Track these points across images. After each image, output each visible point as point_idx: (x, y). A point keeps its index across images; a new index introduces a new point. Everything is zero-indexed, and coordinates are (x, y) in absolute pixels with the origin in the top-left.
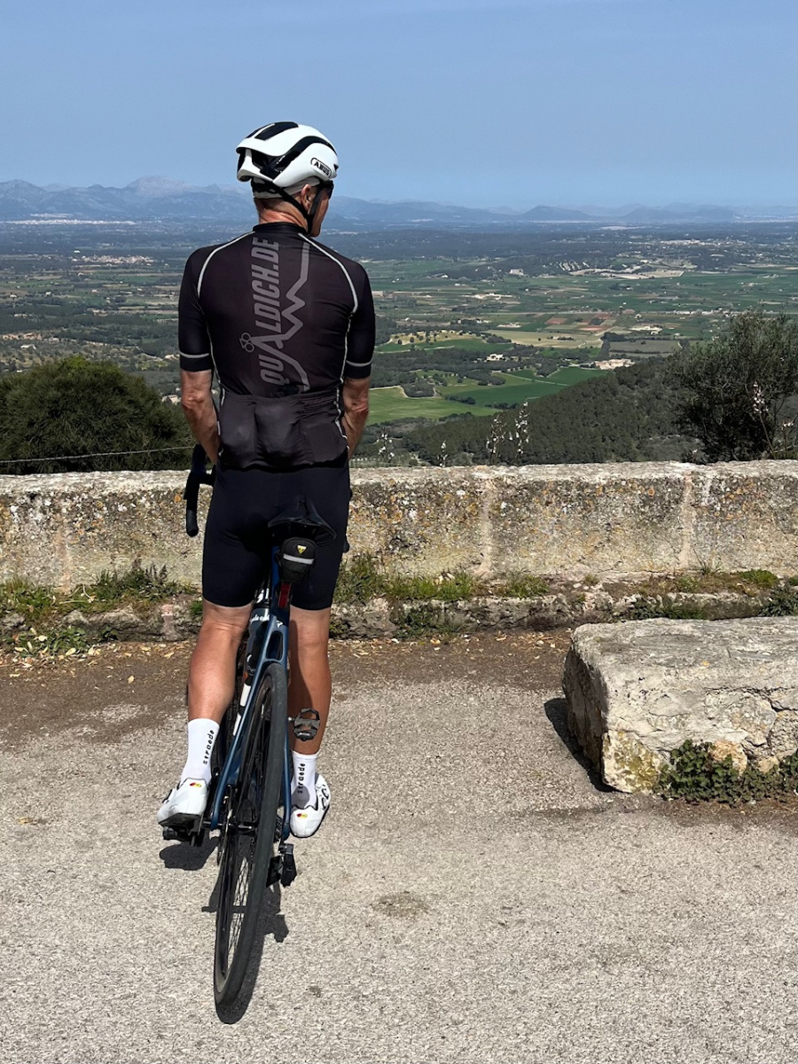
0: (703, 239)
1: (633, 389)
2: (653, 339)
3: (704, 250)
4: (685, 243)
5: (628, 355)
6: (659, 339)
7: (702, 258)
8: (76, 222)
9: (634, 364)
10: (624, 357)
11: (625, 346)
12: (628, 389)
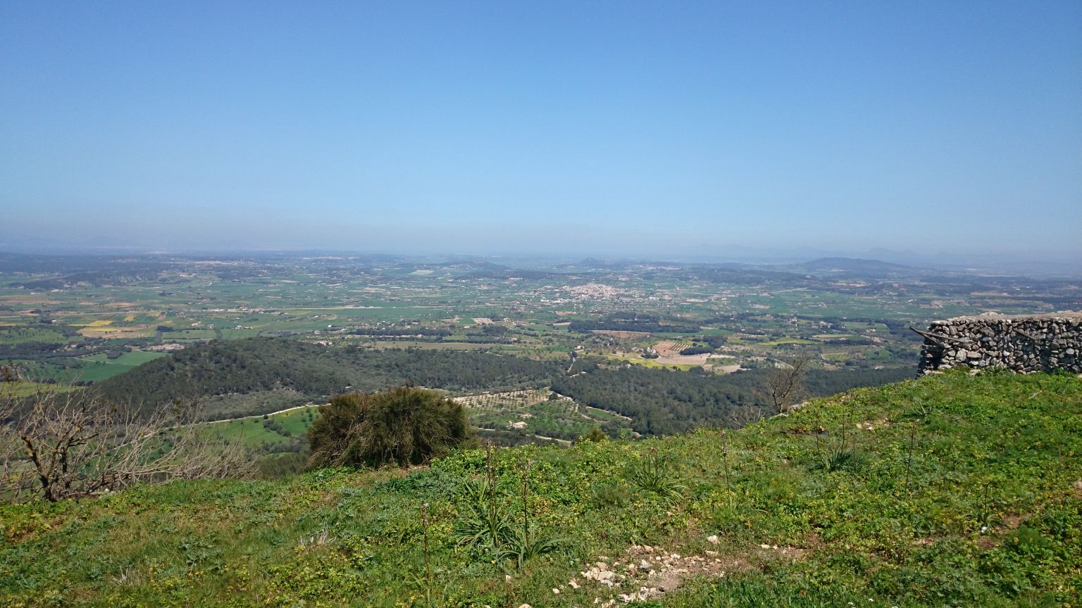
0: (226, 260)
1: (186, 365)
3: (227, 269)
4: (212, 263)
5: (177, 341)
6: (198, 329)
7: (225, 274)
9: (183, 348)
10: (174, 342)
11: (175, 335)
12: (182, 365)
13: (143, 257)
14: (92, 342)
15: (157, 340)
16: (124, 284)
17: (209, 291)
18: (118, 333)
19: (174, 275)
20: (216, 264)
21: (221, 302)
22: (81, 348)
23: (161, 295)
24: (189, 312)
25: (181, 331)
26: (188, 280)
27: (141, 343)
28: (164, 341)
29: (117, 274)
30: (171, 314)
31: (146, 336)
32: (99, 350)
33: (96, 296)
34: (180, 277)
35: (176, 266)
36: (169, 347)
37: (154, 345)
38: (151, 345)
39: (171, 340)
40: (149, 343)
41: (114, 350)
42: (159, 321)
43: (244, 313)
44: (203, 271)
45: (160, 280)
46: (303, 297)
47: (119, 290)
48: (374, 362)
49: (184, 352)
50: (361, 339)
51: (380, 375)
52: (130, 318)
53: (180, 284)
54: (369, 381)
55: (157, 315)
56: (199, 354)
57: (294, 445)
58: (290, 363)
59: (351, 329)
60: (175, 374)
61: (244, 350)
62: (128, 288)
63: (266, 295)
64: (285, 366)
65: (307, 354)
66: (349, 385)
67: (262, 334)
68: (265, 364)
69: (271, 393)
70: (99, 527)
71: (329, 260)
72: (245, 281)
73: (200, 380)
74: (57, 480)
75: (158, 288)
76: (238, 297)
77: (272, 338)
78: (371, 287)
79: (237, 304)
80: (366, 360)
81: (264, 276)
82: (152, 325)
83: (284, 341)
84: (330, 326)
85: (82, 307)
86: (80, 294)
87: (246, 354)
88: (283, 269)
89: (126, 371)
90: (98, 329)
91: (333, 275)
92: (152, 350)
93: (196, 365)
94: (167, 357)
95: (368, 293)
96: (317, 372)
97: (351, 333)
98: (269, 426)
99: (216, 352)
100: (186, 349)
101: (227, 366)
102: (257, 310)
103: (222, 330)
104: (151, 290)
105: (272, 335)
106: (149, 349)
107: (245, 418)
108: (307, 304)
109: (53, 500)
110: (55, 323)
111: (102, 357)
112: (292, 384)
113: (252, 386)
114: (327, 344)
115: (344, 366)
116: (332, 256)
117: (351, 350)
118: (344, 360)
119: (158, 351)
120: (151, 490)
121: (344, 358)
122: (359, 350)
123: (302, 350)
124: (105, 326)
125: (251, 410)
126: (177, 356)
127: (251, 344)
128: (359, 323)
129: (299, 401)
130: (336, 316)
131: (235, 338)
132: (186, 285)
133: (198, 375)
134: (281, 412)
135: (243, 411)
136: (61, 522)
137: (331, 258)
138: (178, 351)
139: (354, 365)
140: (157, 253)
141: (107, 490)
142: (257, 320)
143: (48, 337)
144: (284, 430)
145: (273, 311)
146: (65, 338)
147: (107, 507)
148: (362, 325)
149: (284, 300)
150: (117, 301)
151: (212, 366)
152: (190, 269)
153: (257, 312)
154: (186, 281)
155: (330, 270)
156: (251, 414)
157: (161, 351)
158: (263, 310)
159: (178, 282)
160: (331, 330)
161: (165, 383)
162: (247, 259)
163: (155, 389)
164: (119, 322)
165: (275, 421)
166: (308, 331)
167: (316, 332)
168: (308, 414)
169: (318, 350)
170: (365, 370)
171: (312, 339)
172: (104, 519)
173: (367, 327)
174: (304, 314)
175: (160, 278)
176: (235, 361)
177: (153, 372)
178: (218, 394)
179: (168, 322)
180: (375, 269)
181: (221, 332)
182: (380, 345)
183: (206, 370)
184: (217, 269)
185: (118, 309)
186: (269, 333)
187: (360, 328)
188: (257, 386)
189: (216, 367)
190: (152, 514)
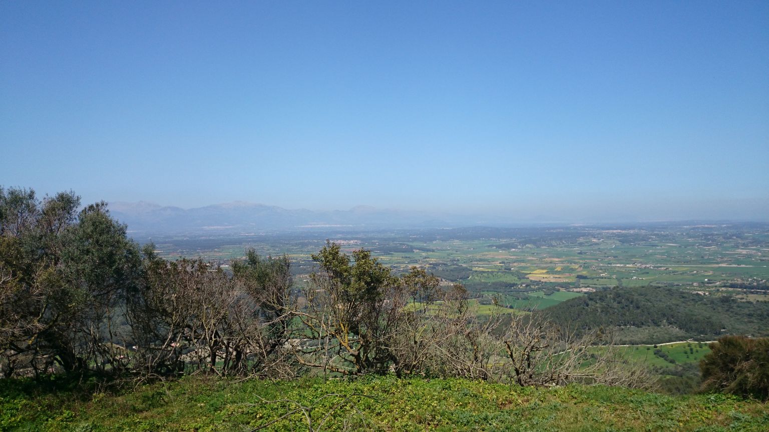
0: (625, 229)
1: (597, 303)
2: (602, 278)
4: (615, 231)
5: (591, 286)
6: (605, 278)
7: (624, 239)
8: (327, 226)
9: (594, 291)
10: (588, 287)
11: (589, 281)
12: (594, 303)
13: (567, 228)
14: (535, 284)
15: (576, 284)
16: (555, 246)
17: (612, 251)
18: (551, 278)
19: (588, 240)
20: (618, 232)
21: (621, 260)
22: (528, 287)
23: (579, 253)
24: (598, 266)
25: (593, 279)
26: (598, 244)
27: (566, 286)
28: (581, 286)
29: (550, 240)
30: (586, 267)
31: (569, 282)
32: (539, 289)
33: (537, 254)
34: (592, 242)
35: (589, 234)
36: (585, 290)
37: (575, 288)
38: (572, 288)
39: (586, 285)
40: (571, 286)
41: (548, 289)
42: (578, 272)
43: (638, 268)
44: (608, 238)
45: (579, 244)
46: (684, 257)
47: (551, 250)
48: (746, 311)
49: (596, 294)
50: (733, 292)
51: (753, 322)
52: (559, 269)
53: (592, 246)
54: (742, 327)
55: (577, 267)
56: (606, 296)
57: (678, 371)
58: (674, 307)
59: (724, 283)
60: (589, 309)
61: (639, 295)
62: (557, 249)
63: (655, 255)
64: (670, 309)
65: (687, 301)
66: (724, 329)
67: (651, 284)
68: (654, 307)
69: (659, 329)
70: (551, 408)
71: (704, 228)
72: (639, 244)
73: (607, 314)
74: (524, 372)
75: (577, 249)
76: (634, 256)
77: (659, 287)
78: (742, 249)
79: (633, 261)
80: (739, 309)
81: (654, 240)
82: (573, 274)
83: (669, 290)
84: (706, 280)
85: (529, 261)
86: (527, 252)
87: (640, 298)
88: (668, 235)
89: (557, 304)
90: (538, 275)
91: (709, 240)
92: (573, 291)
93: (603, 303)
94: (584, 296)
95: (740, 254)
96: (696, 315)
97: (725, 286)
98: (658, 353)
99: (618, 295)
100: (596, 291)
101: (626, 306)
102: (648, 266)
103: (622, 280)
104: (573, 250)
105: (660, 285)
106: (571, 290)
107: (639, 345)
108: (687, 262)
109: (522, 385)
110: (513, 270)
111: (541, 294)
112: (676, 323)
113: (645, 322)
114: (704, 294)
115: (719, 312)
116: (707, 224)
117: (726, 300)
118: (719, 308)
119: (577, 292)
120: (584, 389)
121: (719, 306)
122: (733, 300)
123: (683, 297)
124: (543, 273)
125: (644, 340)
126: (591, 297)
127: (643, 291)
128: (732, 278)
129: (682, 337)
130: (711, 272)
131: (632, 286)
132: (596, 247)
133: (605, 310)
134: (667, 344)
135: (637, 340)
136: (527, 401)
137: (706, 226)
138: (591, 293)
139: (729, 313)
140: (577, 225)
141: (554, 384)
142: (648, 273)
143: (509, 279)
144: (670, 358)
145: (661, 267)
146: (519, 280)
147: (555, 395)
148: (734, 280)
149: (669, 259)
150: (550, 257)
151: (615, 305)
152: (599, 236)
153: (648, 268)
154: (596, 244)
155: (706, 235)
156: (644, 343)
157: (579, 292)
158: (653, 266)
159: (591, 245)
160: (708, 283)
161: (582, 315)
162: (641, 228)
163: (575, 318)
164: (551, 271)
165: (663, 350)
166: (688, 283)
167: (695, 284)
168: (689, 348)
169: (696, 298)
170: (739, 317)
171: (692, 289)
172: (554, 404)
173: (740, 281)
174: (684, 269)
175: (578, 242)
176: (632, 302)
177: (574, 306)
178: (620, 326)
179: (584, 272)
180: (746, 234)
181: (621, 281)
182: (752, 298)
183: (611, 307)
184: (618, 236)
185: (551, 263)
186: (657, 283)
187: (733, 282)
188: (649, 322)
189: (618, 306)
190: (585, 406)
